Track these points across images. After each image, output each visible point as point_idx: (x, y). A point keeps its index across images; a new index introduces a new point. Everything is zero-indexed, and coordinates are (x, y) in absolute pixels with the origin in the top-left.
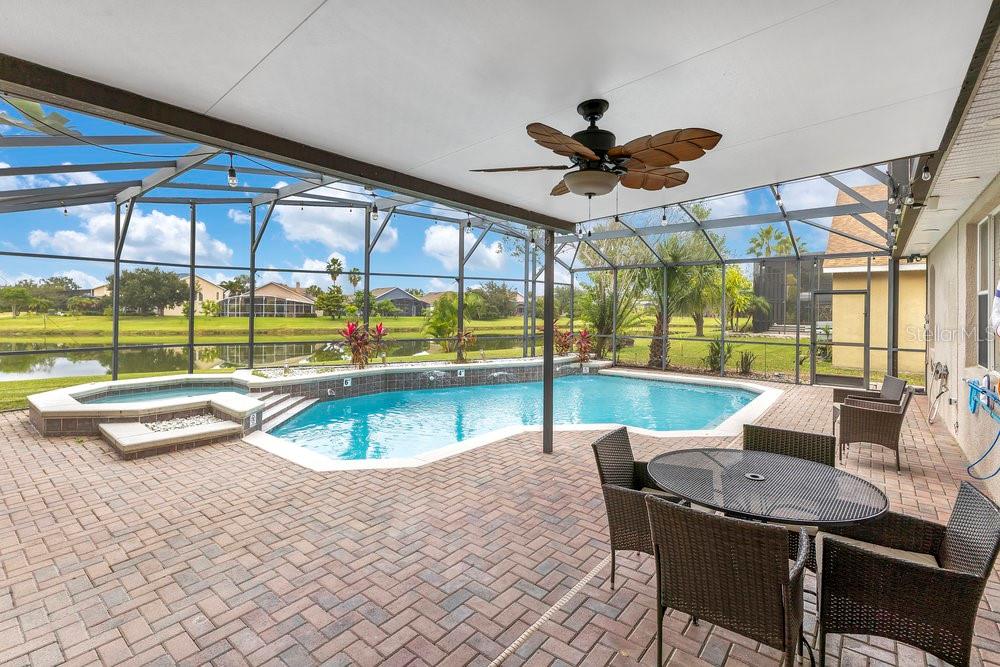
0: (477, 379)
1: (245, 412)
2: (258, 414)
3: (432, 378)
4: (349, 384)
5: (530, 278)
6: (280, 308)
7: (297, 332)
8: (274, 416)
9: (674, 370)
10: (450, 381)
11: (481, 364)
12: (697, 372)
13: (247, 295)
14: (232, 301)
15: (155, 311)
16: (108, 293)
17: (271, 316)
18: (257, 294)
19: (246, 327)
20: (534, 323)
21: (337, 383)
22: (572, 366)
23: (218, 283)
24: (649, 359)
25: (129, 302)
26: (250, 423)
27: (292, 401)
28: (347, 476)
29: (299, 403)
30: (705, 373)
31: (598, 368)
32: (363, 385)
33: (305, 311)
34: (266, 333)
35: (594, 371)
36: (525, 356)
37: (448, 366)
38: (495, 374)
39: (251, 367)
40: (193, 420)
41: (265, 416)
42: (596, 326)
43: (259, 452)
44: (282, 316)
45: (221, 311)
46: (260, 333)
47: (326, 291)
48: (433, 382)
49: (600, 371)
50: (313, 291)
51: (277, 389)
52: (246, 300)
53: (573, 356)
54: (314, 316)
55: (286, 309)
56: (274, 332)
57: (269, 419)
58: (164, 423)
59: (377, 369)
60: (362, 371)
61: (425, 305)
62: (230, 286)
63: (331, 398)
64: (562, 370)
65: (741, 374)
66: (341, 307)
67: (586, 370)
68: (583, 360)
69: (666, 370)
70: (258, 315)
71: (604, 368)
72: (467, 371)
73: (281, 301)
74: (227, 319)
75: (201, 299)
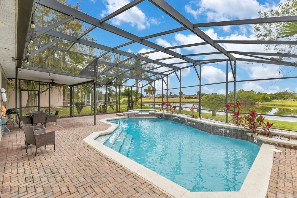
35: (260, 143)
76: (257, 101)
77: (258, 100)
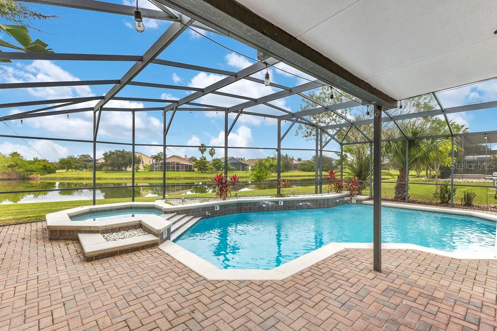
0: (291, 207)
1: (160, 230)
2: (168, 230)
3: (264, 205)
4: (218, 209)
5: (319, 149)
6: (177, 167)
7: (185, 178)
8: (177, 229)
9: (414, 202)
10: (275, 208)
11: (292, 198)
12: (430, 204)
13: (162, 161)
14: (156, 164)
15: (123, 169)
16: (104, 161)
17: (174, 171)
18: (166, 161)
19: (162, 176)
20: (321, 173)
21: (211, 208)
22: (346, 199)
23: (150, 156)
24: (394, 195)
25: (112, 165)
26: (164, 236)
27: (187, 219)
28: (231, 286)
29: (191, 220)
30: (437, 205)
31: (362, 200)
32: (226, 209)
33: (189, 169)
34: (171, 179)
35: (359, 202)
36: (316, 193)
37: (273, 198)
38: (301, 204)
39: (164, 198)
40: (131, 232)
41: (172, 229)
42: (357, 175)
43: (169, 258)
44: (178, 171)
45: (151, 169)
46: (169, 179)
47: (198, 159)
48: (264, 208)
49: (363, 202)
50: (193, 159)
51: (178, 212)
52: (162, 164)
53: (345, 193)
54: (193, 171)
55: (180, 168)
56: (175, 179)
57: (175, 231)
58: (114, 234)
59: (233, 200)
60: (224, 201)
61: (247, 165)
62: (155, 158)
63: (208, 217)
64: (340, 201)
65: (465, 205)
66: (206, 166)
67: (354, 201)
68: (351, 195)
69: (408, 202)
70: (168, 171)
71: (365, 200)
72: (285, 202)
73: (178, 164)
74: (154, 172)
75: (143, 163)
76: (34, 173)
77: (34, 171)
